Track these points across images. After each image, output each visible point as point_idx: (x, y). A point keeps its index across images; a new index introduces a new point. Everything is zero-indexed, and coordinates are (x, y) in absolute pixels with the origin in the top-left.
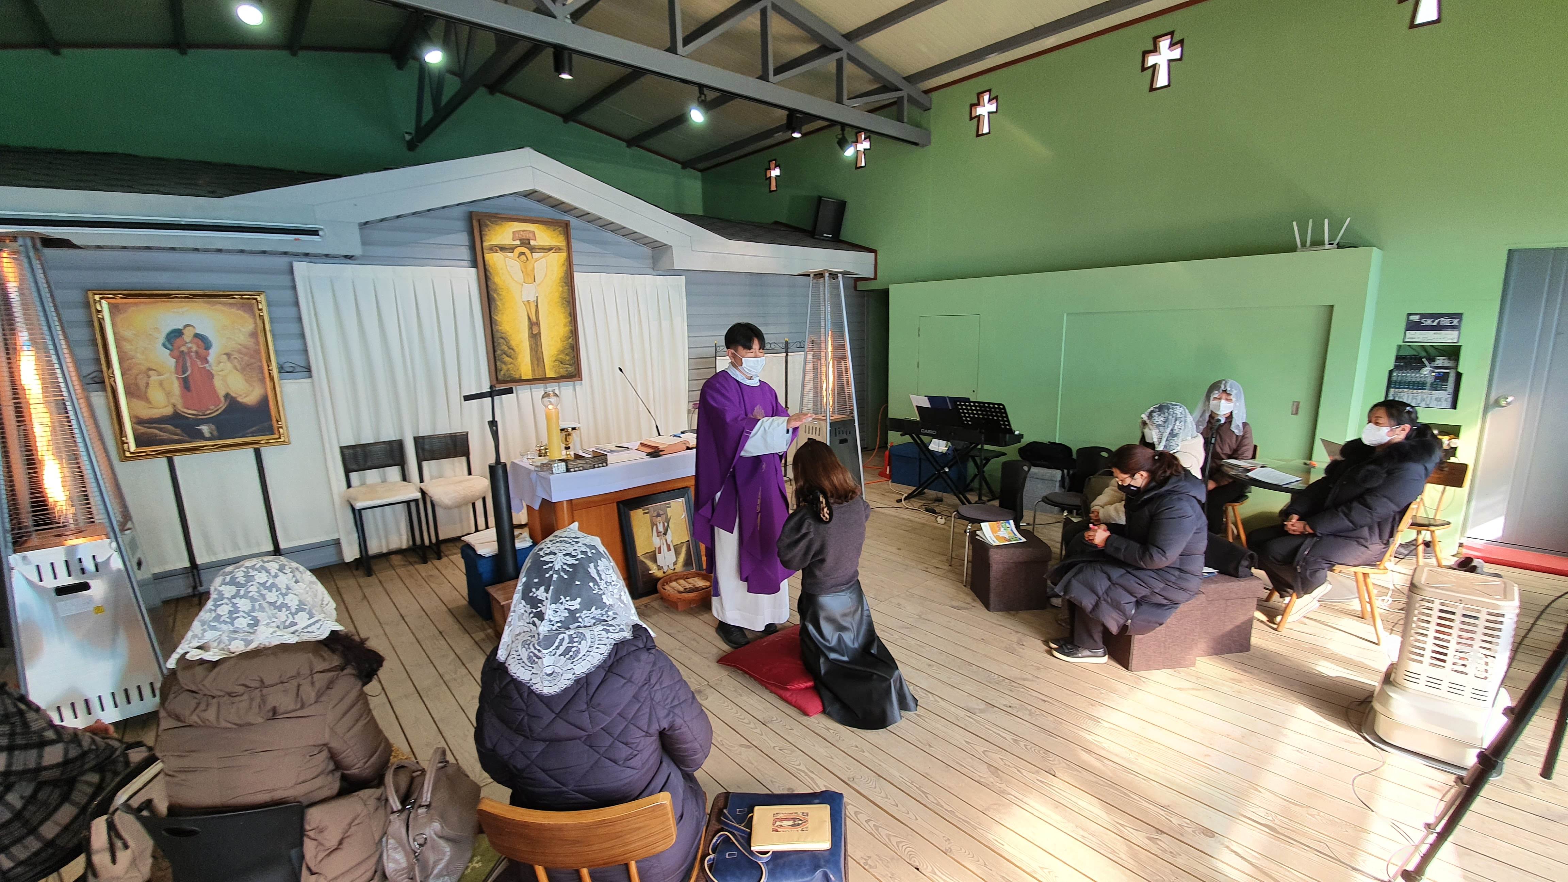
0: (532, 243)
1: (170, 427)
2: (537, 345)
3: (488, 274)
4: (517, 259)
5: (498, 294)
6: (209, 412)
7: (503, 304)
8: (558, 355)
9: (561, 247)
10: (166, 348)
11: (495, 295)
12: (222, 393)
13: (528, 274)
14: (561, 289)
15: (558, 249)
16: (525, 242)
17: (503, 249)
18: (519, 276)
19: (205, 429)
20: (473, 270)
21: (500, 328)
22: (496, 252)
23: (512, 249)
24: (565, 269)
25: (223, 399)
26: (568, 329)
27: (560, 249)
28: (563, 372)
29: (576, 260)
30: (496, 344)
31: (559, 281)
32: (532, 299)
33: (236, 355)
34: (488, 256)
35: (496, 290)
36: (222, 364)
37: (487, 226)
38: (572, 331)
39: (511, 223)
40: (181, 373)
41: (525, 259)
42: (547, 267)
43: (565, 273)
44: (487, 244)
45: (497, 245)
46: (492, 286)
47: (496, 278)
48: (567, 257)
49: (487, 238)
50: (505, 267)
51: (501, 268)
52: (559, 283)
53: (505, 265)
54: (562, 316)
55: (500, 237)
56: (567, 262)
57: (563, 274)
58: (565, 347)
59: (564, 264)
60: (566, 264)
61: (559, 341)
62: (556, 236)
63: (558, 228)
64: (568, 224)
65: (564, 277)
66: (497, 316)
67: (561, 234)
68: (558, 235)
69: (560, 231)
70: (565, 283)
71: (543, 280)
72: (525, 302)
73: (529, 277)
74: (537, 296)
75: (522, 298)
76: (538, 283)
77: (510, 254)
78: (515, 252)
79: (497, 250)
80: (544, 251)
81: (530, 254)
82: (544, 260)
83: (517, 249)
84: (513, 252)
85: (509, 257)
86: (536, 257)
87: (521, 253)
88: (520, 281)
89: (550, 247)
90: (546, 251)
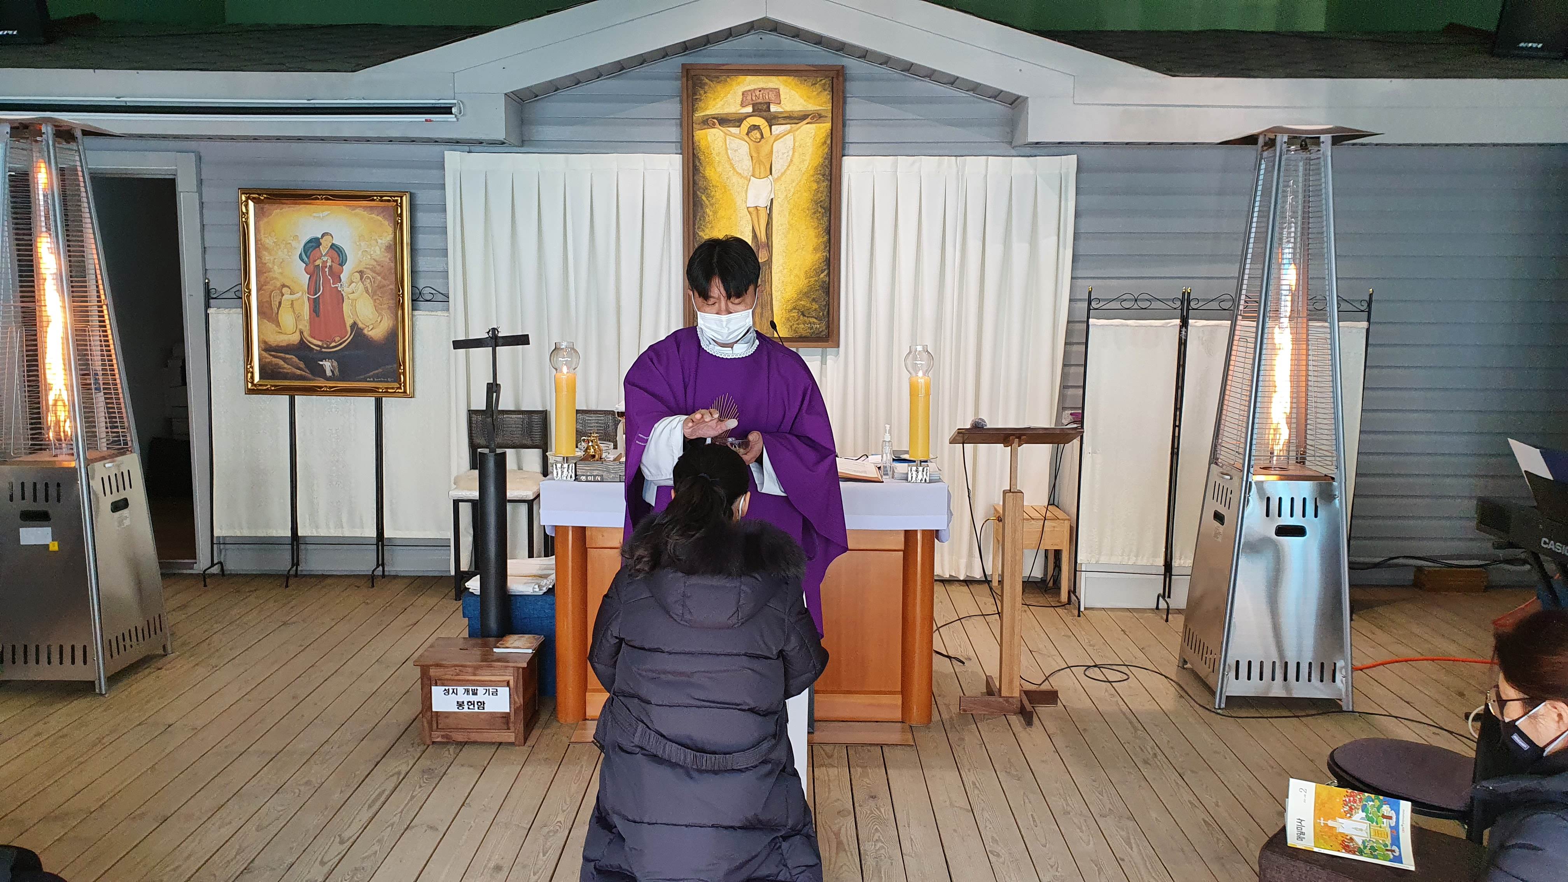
0: (773, 108)
1: (295, 359)
4: (746, 138)
5: (709, 196)
6: (333, 344)
7: (715, 213)
8: (798, 299)
10: (302, 260)
11: (704, 198)
12: (349, 322)
13: (760, 162)
14: (815, 186)
15: (817, 117)
16: (762, 109)
17: (724, 121)
18: (745, 164)
19: (327, 365)
20: (678, 159)
22: (713, 126)
23: (737, 121)
24: (826, 150)
25: (349, 329)
26: (820, 255)
27: (820, 116)
29: (853, 133)
31: (812, 172)
32: (763, 202)
33: (369, 274)
34: (699, 135)
35: (706, 189)
36: (354, 285)
37: (703, 85)
38: (830, 261)
39: (741, 78)
40: (312, 293)
41: (759, 136)
42: (794, 148)
43: (825, 159)
44: (701, 114)
45: (716, 116)
46: (701, 183)
47: (708, 168)
48: (832, 130)
49: (702, 104)
50: (725, 152)
51: (719, 153)
52: (813, 176)
53: (724, 147)
54: (812, 233)
55: (722, 103)
56: (831, 138)
57: (821, 160)
58: (812, 288)
59: (825, 142)
60: (829, 142)
61: (802, 276)
62: (815, 93)
63: (821, 80)
64: (843, 72)
65: (823, 165)
66: (704, 231)
67: (825, 90)
68: (820, 92)
69: (825, 84)
70: (823, 175)
71: (785, 171)
72: (749, 209)
73: (762, 167)
74: (772, 199)
75: (746, 202)
76: (776, 177)
77: (734, 130)
78: (742, 125)
79: (714, 124)
80: (792, 121)
81: (768, 128)
82: (790, 137)
83: (747, 120)
84: (739, 126)
85: (732, 135)
86: (777, 132)
87: (752, 127)
88: (745, 174)
89: (803, 114)
90: (795, 121)
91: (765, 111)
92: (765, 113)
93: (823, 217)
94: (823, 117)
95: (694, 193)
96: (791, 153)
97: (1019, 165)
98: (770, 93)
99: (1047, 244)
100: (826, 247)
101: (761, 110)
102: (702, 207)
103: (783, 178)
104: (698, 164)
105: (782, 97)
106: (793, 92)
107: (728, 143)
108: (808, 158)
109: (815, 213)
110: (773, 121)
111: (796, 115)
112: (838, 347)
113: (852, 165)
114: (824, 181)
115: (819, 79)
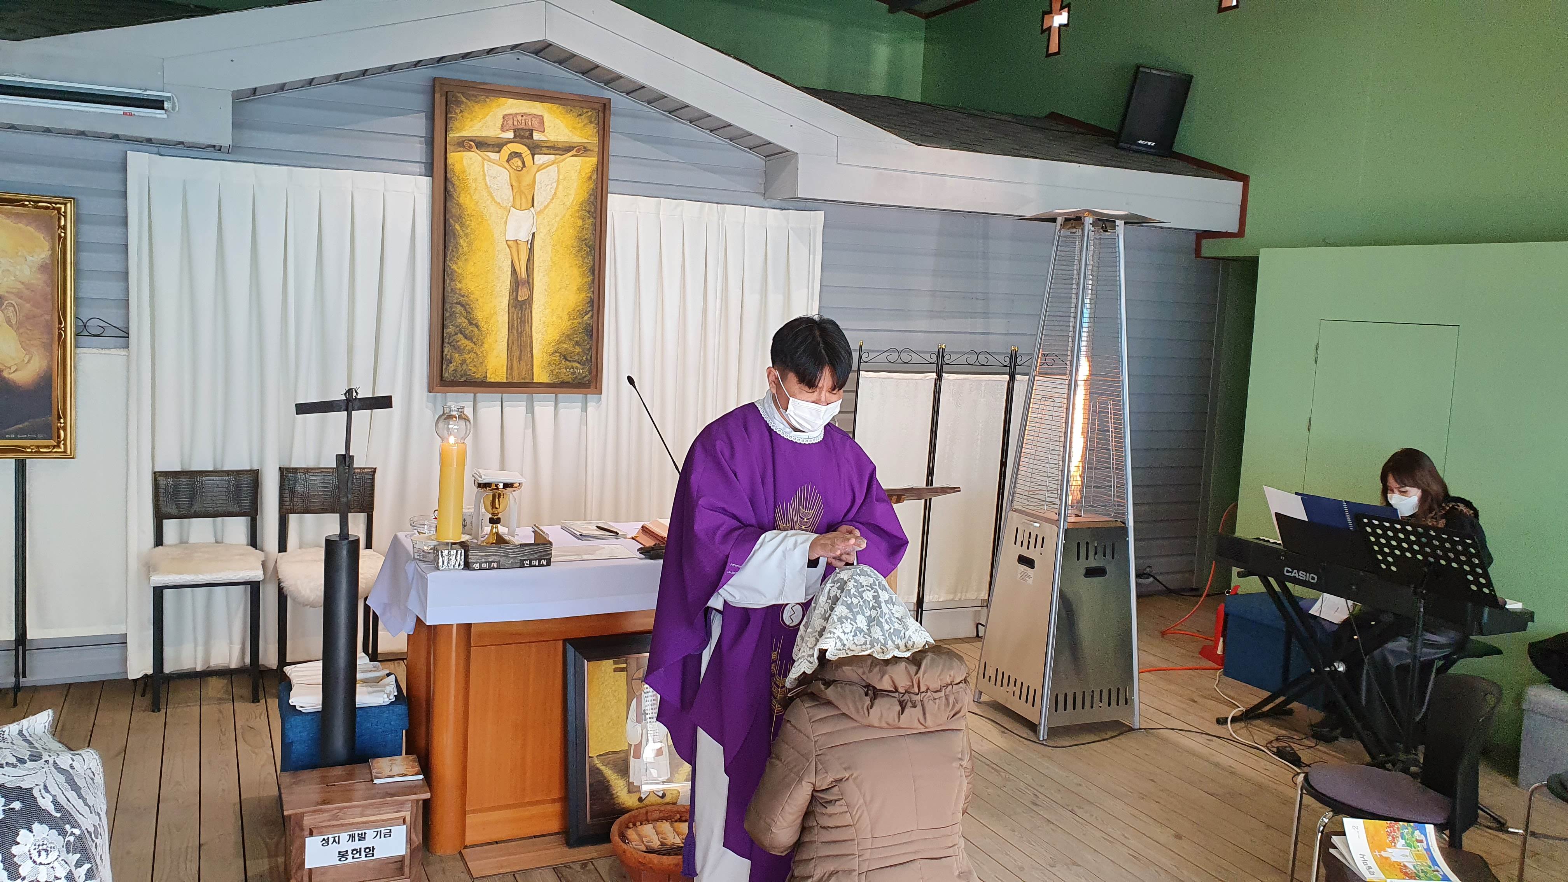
0: (536, 136)
2: (522, 322)
3: (450, 187)
4: (507, 165)
5: (463, 224)
7: (470, 244)
8: (560, 342)
9: (589, 147)
11: (458, 227)
13: (521, 192)
15: (582, 150)
16: (524, 135)
17: (481, 144)
18: (505, 194)
20: (425, 181)
21: (459, 286)
22: (470, 149)
23: (497, 146)
24: (592, 186)
26: (584, 296)
27: (586, 150)
28: (565, 375)
29: (614, 170)
30: (447, 315)
31: (577, 208)
32: (524, 236)
34: (453, 157)
35: (460, 216)
37: (459, 103)
38: (591, 301)
39: (502, 100)
41: (520, 164)
42: (558, 181)
43: (590, 195)
44: (457, 135)
45: (474, 138)
46: (454, 211)
47: (462, 195)
48: (597, 165)
49: (457, 124)
50: (482, 178)
51: (476, 179)
52: (578, 211)
53: (482, 173)
54: (576, 272)
55: (480, 124)
56: (597, 174)
57: (586, 195)
58: (575, 330)
59: (591, 177)
60: (594, 177)
61: (565, 317)
62: (581, 125)
63: (587, 112)
64: (607, 106)
65: (588, 202)
66: (456, 263)
67: (591, 123)
68: (587, 124)
69: (591, 116)
70: (589, 212)
71: (548, 204)
72: (509, 243)
73: (523, 197)
74: (534, 233)
75: (505, 234)
76: (539, 209)
77: (493, 155)
78: (502, 151)
79: (471, 147)
80: (557, 152)
81: (530, 156)
82: (554, 168)
83: (507, 145)
84: (499, 152)
85: (490, 160)
86: (541, 162)
87: (513, 154)
88: (505, 204)
89: (568, 145)
90: (560, 152)
91: (528, 138)
92: (527, 141)
93: (588, 255)
94: (587, 150)
95: (445, 219)
96: (555, 186)
97: (773, 216)
98: (533, 119)
100: (590, 288)
101: (522, 137)
102: (455, 238)
103: (545, 212)
104: (451, 190)
105: (545, 124)
106: (558, 121)
107: (486, 169)
108: (573, 192)
109: (579, 251)
110: (537, 150)
111: (560, 146)
112: (601, 394)
113: (615, 203)
114: (589, 218)
115: (585, 110)
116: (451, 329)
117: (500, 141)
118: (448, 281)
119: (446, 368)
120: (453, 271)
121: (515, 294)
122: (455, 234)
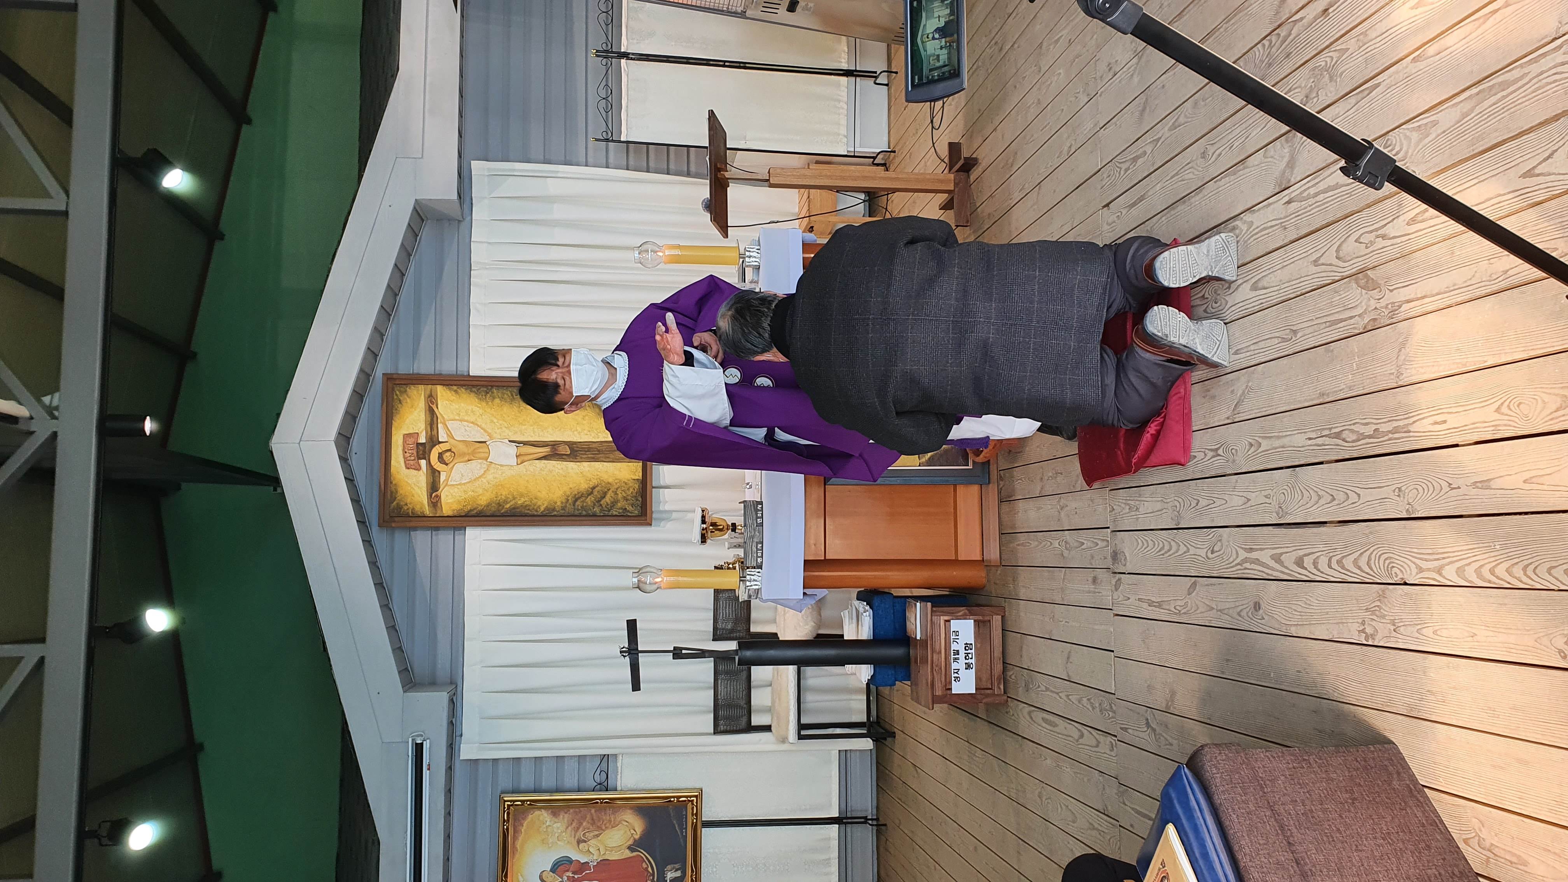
2: (589, 450)
3: (474, 513)
4: (451, 465)
5: (506, 502)
6: (649, 869)
7: (522, 495)
11: (508, 506)
12: (628, 854)
13: (474, 453)
14: (497, 401)
15: (431, 400)
17: (434, 487)
20: (470, 532)
21: (559, 503)
22: (439, 496)
24: (463, 390)
25: (635, 854)
27: (431, 396)
29: (448, 367)
30: (584, 513)
31: (484, 404)
32: (513, 450)
33: (580, 834)
34: (446, 511)
35: (499, 504)
36: (591, 850)
37: (399, 507)
39: (393, 470)
42: (461, 421)
43: (471, 391)
44: (427, 509)
46: (493, 509)
47: (480, 502)
48: (444, 385)
49: (418, 508)
51: (465, 491)
52: (487, 402)
55: (416, 488)
56: (452, 385)
57: (472, 395)
59: (456, 391)
60: (455, 388)
62: (408, 400)
63: (396, 395)
64: (389, 376)
65: (477, 393)
66: (539, 507)
67: (406, 391)
68: (407, 395)
69: (400, 391)
70: (487, 393)
71: (482, 428)
72: (519, 462)
73: (478, 451)
74: (510, 441)
75: (511, 466)
76: (488, 437)
77: (443, 477)
78: (438, 469)
79: (437, 496)
80: (435, 422)
81: (440, 445)
82: (449, 424)
83: (433, 465)
84: (439, 472)
85: (447, 480)
86: (446, 435)
87: (440, 460)
88: (485, 466)
89: (428, 412)
90: (435, 419)
94: (431, 393)
95: (503, 516)
97: (479, 213)
99: (553, 187)
102: (518, 508)
104: (475, 511)
105: (411, 431)
106: (407, 421)
108: (470, 408)
111: (429, 419)
113: (478, 367)
114: (493, 393)
115: (395, 397)
116: (597, 510)
117: (430, 471)
118: (555, 513)
119: (631, 513)
120: (547, 509)
121: (564, 457)
122: (514, 508)
